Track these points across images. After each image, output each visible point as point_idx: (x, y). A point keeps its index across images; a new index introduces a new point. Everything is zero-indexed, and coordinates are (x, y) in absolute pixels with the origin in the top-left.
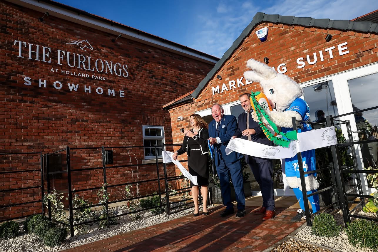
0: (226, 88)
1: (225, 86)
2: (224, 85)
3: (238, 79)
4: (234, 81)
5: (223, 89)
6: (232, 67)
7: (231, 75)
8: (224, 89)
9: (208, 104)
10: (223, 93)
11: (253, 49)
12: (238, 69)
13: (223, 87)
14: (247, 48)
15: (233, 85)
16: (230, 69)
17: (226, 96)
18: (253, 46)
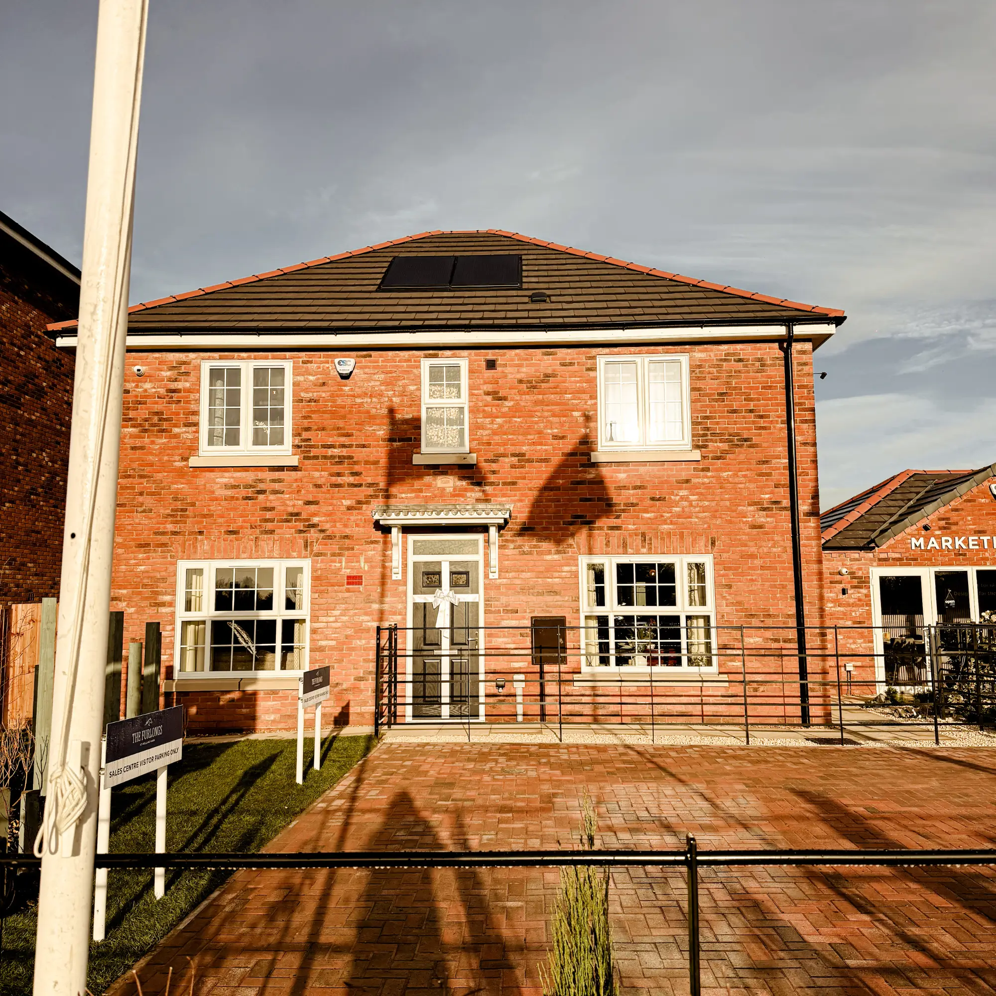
0: (936, 545)
1: (935, 542)
2: (933, 539)
3: (957, 538)
4: (950, 539)
5: (930, 545)
6: (948, 519)
7: (945, 528)
8: (933, 545)
9: (900, 559)
10: (930, 551)
11: (982, 505)
12: (956, 524)
13: (931, 542)
14: (974, 501)
15: (948, 544)
16: (943, 519)
17: (933, 555)
18: (983, 500)
